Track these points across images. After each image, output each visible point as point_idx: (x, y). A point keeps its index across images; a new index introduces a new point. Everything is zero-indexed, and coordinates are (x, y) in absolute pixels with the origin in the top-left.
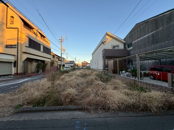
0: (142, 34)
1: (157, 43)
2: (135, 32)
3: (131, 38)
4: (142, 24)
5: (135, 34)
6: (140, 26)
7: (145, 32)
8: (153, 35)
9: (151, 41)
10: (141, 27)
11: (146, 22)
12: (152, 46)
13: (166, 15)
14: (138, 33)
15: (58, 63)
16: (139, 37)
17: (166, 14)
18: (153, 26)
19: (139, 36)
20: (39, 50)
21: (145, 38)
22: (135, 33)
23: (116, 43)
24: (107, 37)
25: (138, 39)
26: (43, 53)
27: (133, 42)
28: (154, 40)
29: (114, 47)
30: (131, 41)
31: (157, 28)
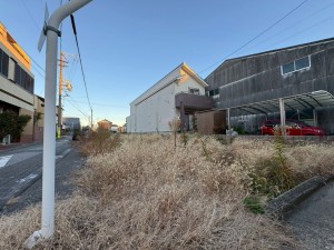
0: (235, 76)
1: (259, 90)
3: (217, 81)
4: (236, 62)
5: (224, 76)
6: (233, 64)
7: (241, 73)
8: (253, 80)
10: (235, 65)
11: (243, 60)
12: (253, 95)
16: (230, 80)
18: (252, 67)
21: (241, 83)
22: (224, 73)
23: (195, 86)
24: (183, 72)
25: (228, 83)
26: (13, 84)
27: (221, 87)
28: (255, 86)
29: (192, 91)
30: (217, 85)
31: (259, 71)
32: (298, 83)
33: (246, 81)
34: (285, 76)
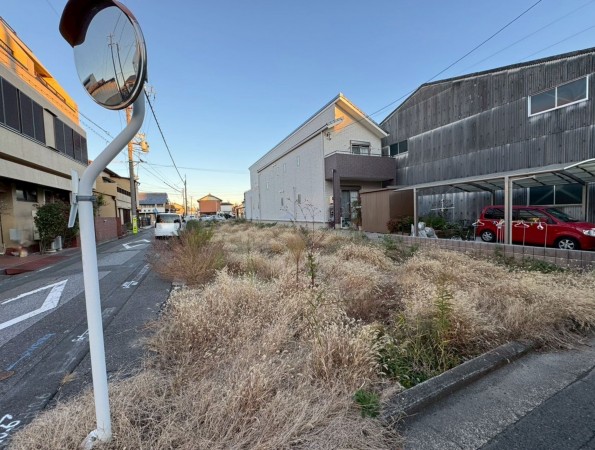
0: (439, 116)
1: (482, 145)
2: (418, 107)
3: (404, 125)
4: (442, 89)
5: (418, 116)
6: (435, 93)
7: (451, 111)
8: (473, 125)
9: (468, 140)
10: (439, 95)
11: (456, 84)
12: (470, 154)
13: (511, 74)
14: (429, 113)
15: (119, 204)
16: (429, 124)
17: (510, 71)
18: (473, 99)
19: (430, 120)
20: (40, 138)
21: (449, 131)
22: (418, 111)
23: (362, 136)
24: (338, 113)
25: (426, 129)
26: (55, 154)
27: (411, 138)
28: (476, 137)
29: (356, 147)
30: (404, 133)
31: (484, 106)
32: (559, 131)
33: (460, 127)
34: (534, 117)
